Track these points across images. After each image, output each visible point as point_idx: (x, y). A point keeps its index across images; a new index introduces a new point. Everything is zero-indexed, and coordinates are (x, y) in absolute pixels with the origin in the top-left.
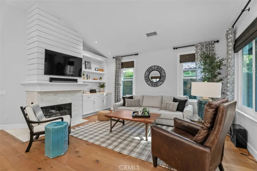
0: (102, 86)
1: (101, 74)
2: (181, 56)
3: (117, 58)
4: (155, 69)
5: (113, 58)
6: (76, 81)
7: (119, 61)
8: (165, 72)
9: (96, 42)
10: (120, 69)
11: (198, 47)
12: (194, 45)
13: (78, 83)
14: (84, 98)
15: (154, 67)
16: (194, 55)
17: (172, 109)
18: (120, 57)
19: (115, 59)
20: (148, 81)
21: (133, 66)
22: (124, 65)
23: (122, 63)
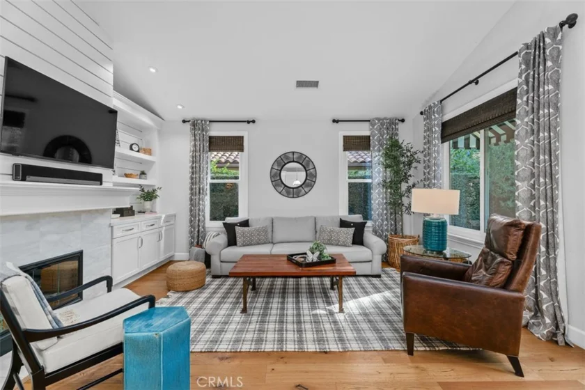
0: (149, 196)
2: (345, 138)
3: (197, 125)
4: (295, 160)
5: (184, 121)
7: (203, 130)
8: (315, 168)
9: (153, 70)
10: (207, 152)
11: (375, 124)
12: (369, 121)
13: (105, 185)
15: (291, 155)
16: (368, 138)
17: (344, 242)
18: (205, 121)
19: (188, 126)
20: (278, 185)
21: (241, 149)
22: (216, 143)
23: (211, 138)
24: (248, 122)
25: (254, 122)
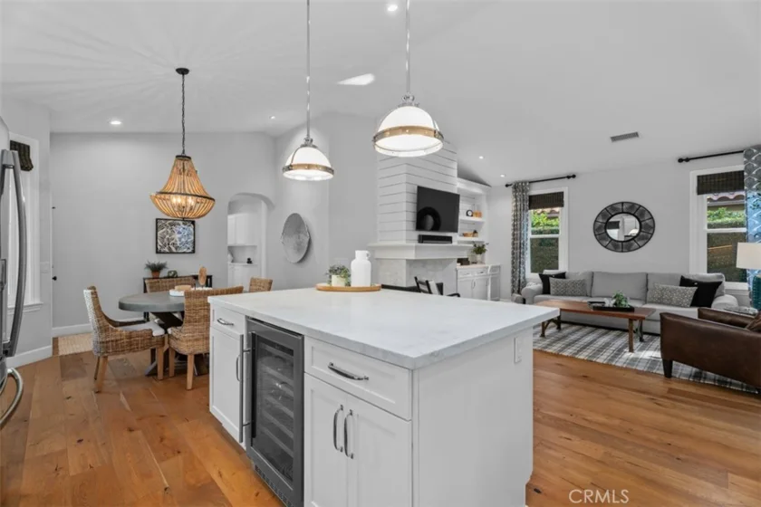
0: (480, 250)
1: (474, 223)
2: (700, 178)
3: (518, 188)
4: (625, 211)
5: (507, 186)
6: (449, 239)
7: (523, 191)
8: (652, 218)
9: (481, 158)
10: (527, 211)
11: (752, 155)
12: (742, 152)
14: (460, 276)
15: (620, 206)
16: (739, 174)
17: (678, 302)
18: (525, 183)
19: (510, 189)
20: (604, 239)
21: (561, 204)
22: (536, 202)
23: (531, 197)
24: (569, 177)
25: (574, 176)
